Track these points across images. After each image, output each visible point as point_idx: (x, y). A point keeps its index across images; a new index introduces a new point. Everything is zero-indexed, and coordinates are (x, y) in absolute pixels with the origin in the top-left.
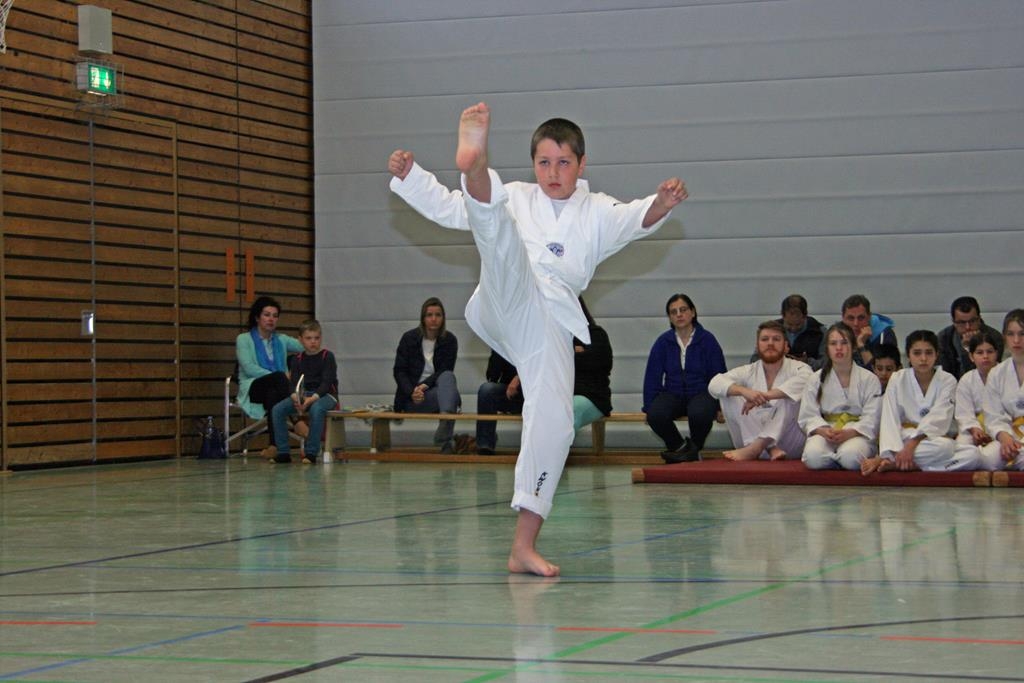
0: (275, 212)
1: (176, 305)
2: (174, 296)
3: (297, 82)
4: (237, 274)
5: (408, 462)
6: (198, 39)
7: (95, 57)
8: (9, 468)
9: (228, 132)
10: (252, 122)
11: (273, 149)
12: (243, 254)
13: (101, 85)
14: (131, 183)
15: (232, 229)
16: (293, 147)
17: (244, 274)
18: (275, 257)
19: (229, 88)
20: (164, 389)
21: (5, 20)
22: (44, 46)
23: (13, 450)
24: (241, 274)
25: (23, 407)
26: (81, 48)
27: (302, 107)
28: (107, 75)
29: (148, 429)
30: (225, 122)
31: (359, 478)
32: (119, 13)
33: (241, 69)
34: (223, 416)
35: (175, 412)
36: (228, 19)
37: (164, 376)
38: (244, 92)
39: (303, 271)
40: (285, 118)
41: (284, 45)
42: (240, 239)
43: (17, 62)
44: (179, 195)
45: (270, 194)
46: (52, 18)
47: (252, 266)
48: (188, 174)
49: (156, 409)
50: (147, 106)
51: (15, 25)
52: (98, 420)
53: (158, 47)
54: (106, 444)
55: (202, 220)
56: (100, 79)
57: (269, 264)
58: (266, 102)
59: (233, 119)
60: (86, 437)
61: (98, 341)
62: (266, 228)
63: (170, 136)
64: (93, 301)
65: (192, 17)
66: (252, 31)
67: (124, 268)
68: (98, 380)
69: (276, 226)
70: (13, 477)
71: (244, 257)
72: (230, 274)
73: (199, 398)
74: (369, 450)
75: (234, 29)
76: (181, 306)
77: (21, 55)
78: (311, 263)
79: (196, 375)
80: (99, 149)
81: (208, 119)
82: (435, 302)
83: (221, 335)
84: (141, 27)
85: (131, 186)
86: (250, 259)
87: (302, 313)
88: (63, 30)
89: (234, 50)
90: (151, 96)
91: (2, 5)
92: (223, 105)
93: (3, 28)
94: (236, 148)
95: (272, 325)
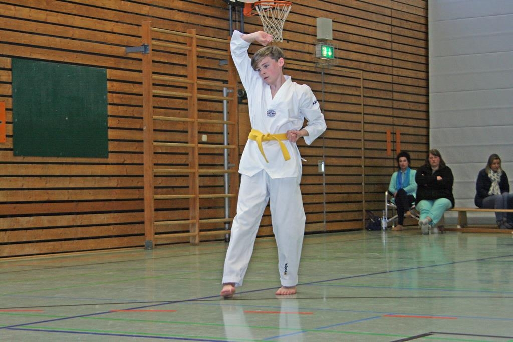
0: (410, 112)
1: (363, 158)
2: (362, 153)
3: (421, 49)
4: (392, 142)
5: (473, 232)
6: (373, 31)
7: (324, 41)
9: (387, 74)
10: (399, 69)
11: (409, 81)
12: (395, 132)
13: (327, 55)
14: (341, 100)
15: (389, 120)
16: (420, 80)
17: (396, 142)
18: (411, 133)
19: (389, 54)
20: (358, 197)
21: (282, 27)
22: (301, 37)
24: (394, 142)
26: (318, 37)
27: (423, 61)
28: (330, 49)
29: (351, 216)
30: (386, 70)
31: (452, 240)
32: (335, 20)
33: (393, 43)
34: (385, 210)
35: (363, 208)
36: (388, 20)
37: (357, 191)
38: (395, 55)
39: (424, 141)
40: (415, 66)
41: (414, 31)
42: (393, 125)
43: (288, 46)
44: (364, 105)
45: (407, 103)
46: (304, 24)
47: (399, 138)
48: (368, 95)
49: (354, 207)
50: (349, 64)
51: (287, 29)
52: (326, 212)
53: (354, 35)
54: (329, 224)
55: (375, 117)
56: (327, 52)
57: (407, 137)
58: (406, 59)
59: (391, 68)
60: (321, 220)
61: (326, 175)
62: (406, 120)
63: (359, 77)
64: (324, 157)
65: (371, 20)
66: (399, 25)
67: (338, 140)
68: (326, 193)
69: (411, 118)
71: (395, 134)
72: (389, 142)
73: (375, 201)
74: (457, 226)
75: (391, 25)
76: (365, 158)
77: (290, 42)
78: (428, 136)
79: (372, 191)
80: (326, 85)
81: (378, 68)
82: (496, 156)
83: (384, 171)
84: (346, 26)
85: (342, 101)
86: (398, 134)
87: (424, 160)
88: (309, 29)
89: (391, 35)
90: (351, 58)
91: (281, 19)
92: (385, 61)
93: (281, 31)
94: (391, 81)
95: (403, 166)
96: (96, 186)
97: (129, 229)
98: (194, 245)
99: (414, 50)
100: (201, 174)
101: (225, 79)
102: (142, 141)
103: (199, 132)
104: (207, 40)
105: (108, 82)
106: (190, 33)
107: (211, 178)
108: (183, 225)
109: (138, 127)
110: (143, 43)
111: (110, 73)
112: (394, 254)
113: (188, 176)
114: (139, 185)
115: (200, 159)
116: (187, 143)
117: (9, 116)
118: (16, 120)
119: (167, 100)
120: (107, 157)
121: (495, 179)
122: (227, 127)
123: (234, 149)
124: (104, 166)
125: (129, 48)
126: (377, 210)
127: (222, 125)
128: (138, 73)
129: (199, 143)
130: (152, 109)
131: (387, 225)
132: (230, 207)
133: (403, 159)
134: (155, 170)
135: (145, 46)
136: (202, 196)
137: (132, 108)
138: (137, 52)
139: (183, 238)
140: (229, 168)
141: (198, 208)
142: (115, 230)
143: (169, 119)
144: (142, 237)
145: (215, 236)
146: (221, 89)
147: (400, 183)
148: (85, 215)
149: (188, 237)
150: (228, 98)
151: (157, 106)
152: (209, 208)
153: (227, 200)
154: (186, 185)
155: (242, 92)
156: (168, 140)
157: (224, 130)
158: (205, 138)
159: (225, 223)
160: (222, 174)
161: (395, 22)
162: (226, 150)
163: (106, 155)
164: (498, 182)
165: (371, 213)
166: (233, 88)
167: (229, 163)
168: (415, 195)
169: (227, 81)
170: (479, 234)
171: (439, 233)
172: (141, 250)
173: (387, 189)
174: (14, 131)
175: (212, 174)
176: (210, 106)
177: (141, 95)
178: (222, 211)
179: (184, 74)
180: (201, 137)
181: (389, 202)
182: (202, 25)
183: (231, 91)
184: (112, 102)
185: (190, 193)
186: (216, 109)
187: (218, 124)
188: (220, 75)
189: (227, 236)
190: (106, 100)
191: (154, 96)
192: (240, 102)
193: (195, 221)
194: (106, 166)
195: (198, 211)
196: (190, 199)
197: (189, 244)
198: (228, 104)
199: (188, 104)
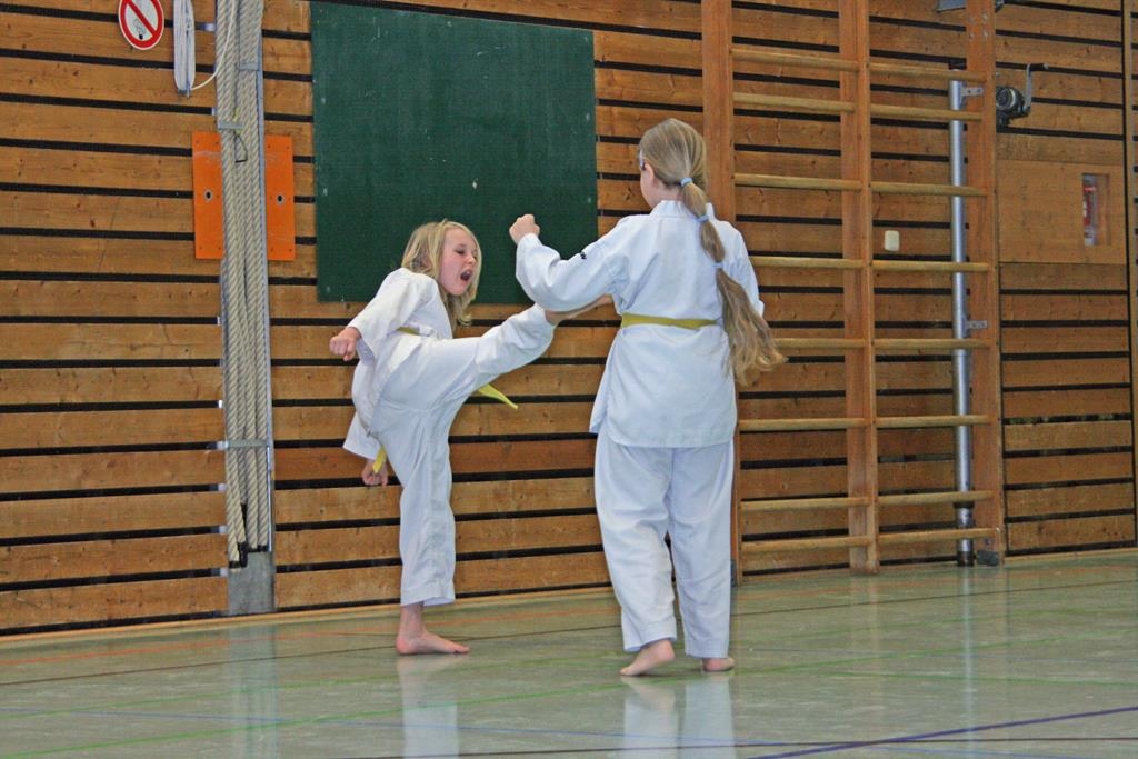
96: (564, 391)
98: (864, 573)
100: (881, 354)
101: (961, 55)
103: (876, 223)
105: (597, 71)
107: (915, 364)
108: (827, 512)
111: (602, 45)
113: (841, 359)
115: (877, 306)
116: (840, 256)
117: (306, 181)
118: (325, 191)
119: (777, 125)
122: (963, 207)
123: (985, 273)
124: (588, 329)
127: (945, 198)
128: (687, 42)
129: (876, 257)
130: (730, 153)
132: (971, 456)
136: (885, 421)
139: (827, 550)
140: (968, 333)
141: (875, 460)
143: (783, 184)
145: (928, 545)
146: (944, 87)
148: (531, 482)
149: (845, 550)
150: (966, 115)
151: (745, 142)
152: (908, 458)
153: (962, 432)
154: (834, 388)
155: (1008, 95)
157: (951, 216)
158: (891, 240)
159: (958, 505)
160: (947, 353)
162: (958, 277)
166: (982, 83)
167: (968, 317)
169: (964, 60)
174: (318, 225)
175: (916, 353)
176: (905, 139)
177: (700, 109)
178: (946, 466)
180: (879, 239)
183: (974, 91)
184: (609, 134)
185: (848, 413)
186: (927, 149)
187: (932, 194)
188: (938, 43)
189: (965, 547)
190: (592, 125)
191: (738, 112)
192: (1003, 128)
193: (866, 498)
194: (593, 331)
195: (876, 469)
196: (849, 432)
197: (843, 570)
198: (965, 133)
199: (840, 135)
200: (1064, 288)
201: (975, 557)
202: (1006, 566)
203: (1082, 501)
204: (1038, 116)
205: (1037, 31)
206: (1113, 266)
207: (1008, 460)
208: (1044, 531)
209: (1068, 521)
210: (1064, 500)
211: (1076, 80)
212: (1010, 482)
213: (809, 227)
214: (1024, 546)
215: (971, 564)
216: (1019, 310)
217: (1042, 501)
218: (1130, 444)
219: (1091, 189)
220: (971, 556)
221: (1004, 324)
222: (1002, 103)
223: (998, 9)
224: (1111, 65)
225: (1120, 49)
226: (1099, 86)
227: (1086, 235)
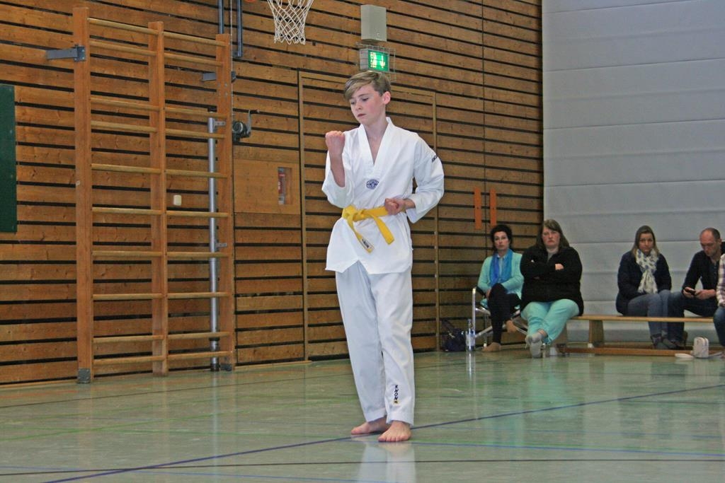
0: (513, 159)
1: (435, 233)
2: (434, 226)
3: (530, 57)
4: (483, 207)
5: (612, 355)
6: (453, 28)
7: (373, 44)
8: (309, 359)
9: (476, 98)
10: (494, 90)
11: (511, 110)
12: (488, 192)
13: (378, 66)
15: (479, 173)
16: (527, 108)
17: (489, 208)
18: (513, 194)
19: (477, 64)
20: (428, 298)
21: (304, 20)
22: (335, 37)
23: (312, 345)
24: (486, 208)
25: (319, 312)
26: (363, 37)
27: (534, 77)
28: (382, 57)
30: (473, 91)
31: (580, 367)
32: (391, 10)
33: (486, 49)
34: (471, 318)
35: (436, 316)
36: (476, 10)
37: (426, 287)
38: (489, 67)
39: (535, 205)
40: (522, 86)
41: (519, 29)
42: (484, 180)
43: (314, 50)
44: (438, 148)
45: (509, 145)
46: (342, 16)
47: (494, 202)
48: (445, 132)
50: (412, 80)
51: (313, 23)
53: (422, 35)
57: (507, 199)
58: (507, 75)
59: (482, 87)
62: (506, 171)
63: (430, 102)
65: (448, 11)
66: (494, 19)
69: (514, 170)
70: (312, 365)
71: (488, 194)
72: (478, 208)
73: (454, 304)
74: (587, 345)
75: (481, 18)
76: (440, 233)
77: (317, 44)
78: (541, 198)
79: (451, 286)
81: (460, 88)
82: (647, 230)
83: (471, 256)
84: (409, 19)
86: (493, 195)
87: (535, 237)
88: (349, 25)
89: (481, 34)
90: (416, 72)
91: (303, 8)
92: (472, 77)
93: (303, 26)
94: (482, 110)
95: (501, 246)
97: (51, 350)
98: (160, 375)
99: (519, 59)
100: (172, 259)
101: (212, 104)
102: (74, 205)
103: (168, 191)
104: (181, 40)
105: (16, 107)
106: (153, 28)
107: (189, 265)
108: (142, 343)
109: (67, 182)
110: (75, 43)
111: (19, 93)
112: (486, 391)
113: (149, 262)
114: (69, 277)
115: (169, 235)
116: (148, 208)
119: (116, 138)
120: (15, 231)
121: (647, 267)
122: (215, 183)
123: (226, 218)
124: (11, 245)
125: (51, 52)
126: (459, 319)
127: (206, 179)
128: (67, 93)
129: (168, 209)
130: (89, 153)
131: (474, 343)
132: (218, 313)
133: (500, 234)
134: (95, 253)
135: (78, 48)
136: (172, 295)
137: (58, 150)
138: (64, 59)
139: (141, 364)
140: (217, 250)
141: (167, 316)
142: (27, 351)
143: (118, 169)
144: (73, 362)
145: (196, 360)
146: (204, 121)
147: (496, 276)
149: (150, 363)
150: (215, 135)
151: (98, 147)
152: (185, 315)
153: (214, 300)
154: (146, 278)
155: (239, 126)
156: (117, 203)
157: (209, 188)
158: (177, 200)
159: (211, 339)
160: (206, 260)
161: (488, 13)
162: (213, 220)
163: (13, 227)
164: (652, 271)
165: (449, 323)
166: (225, 119)
167: (217, 241)
168: (519, 295)
169: (216, 107)
170: (622, 357)
171: (558, 356)
172: (70, 384)
173: (475, 285)
175: (190, 260)
176: (186, 147)
177: (73, 129)
178: (206, 319)
179: (144, 96)
180: (171, 200)
181: (478, 305)
182: (172, 16)
183: (221, 123)
184: (23, 141)
185: (153, 290)
186: (196, 153)
187: (200, 176)
188: (202, 98)
189: (215, 361)
190: (13, 136)
191: (93, 131)
192: (236, 142)
193: (162, 336)
194: (13, 246)
195: (167, 321)
196: (154, 301)
197: (150, 374)
198: (216, 145)
199: (149, 144)
200: (268, 226)
201: (219, 366)
202: (236, 371)
203: (277, 337)
204: (254, 137)
205: (255, 93)
206: (295, 215)
207: (239, 316)
208: (256, 353)
209: (269, 348)
210: (266, 337)
211: (274, 119)
212: (239, 327)
213: (134, 192)
214: (246, 361)
215: (218, 370)
216: (244, 238)
217: (256, 337)
218: (301, 307)
219: (283, 175)
220: (218, 364)
221: (236, 245)
222: (236, 130)
223: (233, 81)
224: (293, 112)
225: (297, 104)
226: (286, 122)
227: (280, 199)
